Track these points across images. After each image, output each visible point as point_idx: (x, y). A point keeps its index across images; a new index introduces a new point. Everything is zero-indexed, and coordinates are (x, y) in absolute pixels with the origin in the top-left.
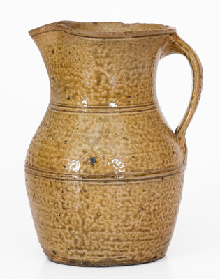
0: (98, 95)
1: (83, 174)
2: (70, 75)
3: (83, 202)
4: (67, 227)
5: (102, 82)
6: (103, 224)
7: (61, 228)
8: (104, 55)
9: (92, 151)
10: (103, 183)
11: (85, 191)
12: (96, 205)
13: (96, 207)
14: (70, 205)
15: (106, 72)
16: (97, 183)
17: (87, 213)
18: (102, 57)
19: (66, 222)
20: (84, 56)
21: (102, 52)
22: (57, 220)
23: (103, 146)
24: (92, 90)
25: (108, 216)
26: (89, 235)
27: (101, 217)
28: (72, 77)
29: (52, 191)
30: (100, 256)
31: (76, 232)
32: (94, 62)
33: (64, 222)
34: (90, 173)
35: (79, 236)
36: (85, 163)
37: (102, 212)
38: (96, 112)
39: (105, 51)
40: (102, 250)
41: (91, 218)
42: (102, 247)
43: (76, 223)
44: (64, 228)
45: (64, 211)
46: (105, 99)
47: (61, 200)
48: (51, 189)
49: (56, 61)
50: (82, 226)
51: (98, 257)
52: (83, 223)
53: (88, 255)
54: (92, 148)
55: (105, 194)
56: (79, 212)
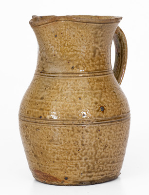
0: (94, 63)
1: (98, 118)
2: (73, 52)
3: (97, 138)
4: (83, 158)
5: (97, 54)
6: (108, 152)
7: (78, 160)
8: (100, 35)
9: (101, 102)
10: (110, 124)
11: (99, 131)
12: (106, 139)
13: (105, 141)
14: (88, 142)
15: (99, 47)
16: (107, 124)
17: (99, 146)
18: (99, 37)
19: (83, 154)
20: (87, 37)
21: (100, 34)
22: (75, 154)
23: (105, 98)
24: (90, 61)
25: (111, 146)
26: (99, 161)
27: (107, 148)
28: (75, 52)
29: (74, 134)
30: (102, 175)
31: (90, 161)
32: (93, 40)
33: (81, 155)
34: (102, 117)
35: (92, 163)
36: (98, 111)
37: (108, 144)
38: (95, 76)
39: (102, 33)
40: (104, 171)
41: (101, 149)
42: (105, 169)
43: (90, 154)
44: (81, 159)
45: (83, 147)
46: (98, 66)
47: (81, 139)
48: (72, 133)
49: (59, 42)
50: (95, 155)
51: (100, 176)
52: (96, 153)
53: (95, 176)
54: (100, 100)
55: (111, 131)
56: (94, 145)
